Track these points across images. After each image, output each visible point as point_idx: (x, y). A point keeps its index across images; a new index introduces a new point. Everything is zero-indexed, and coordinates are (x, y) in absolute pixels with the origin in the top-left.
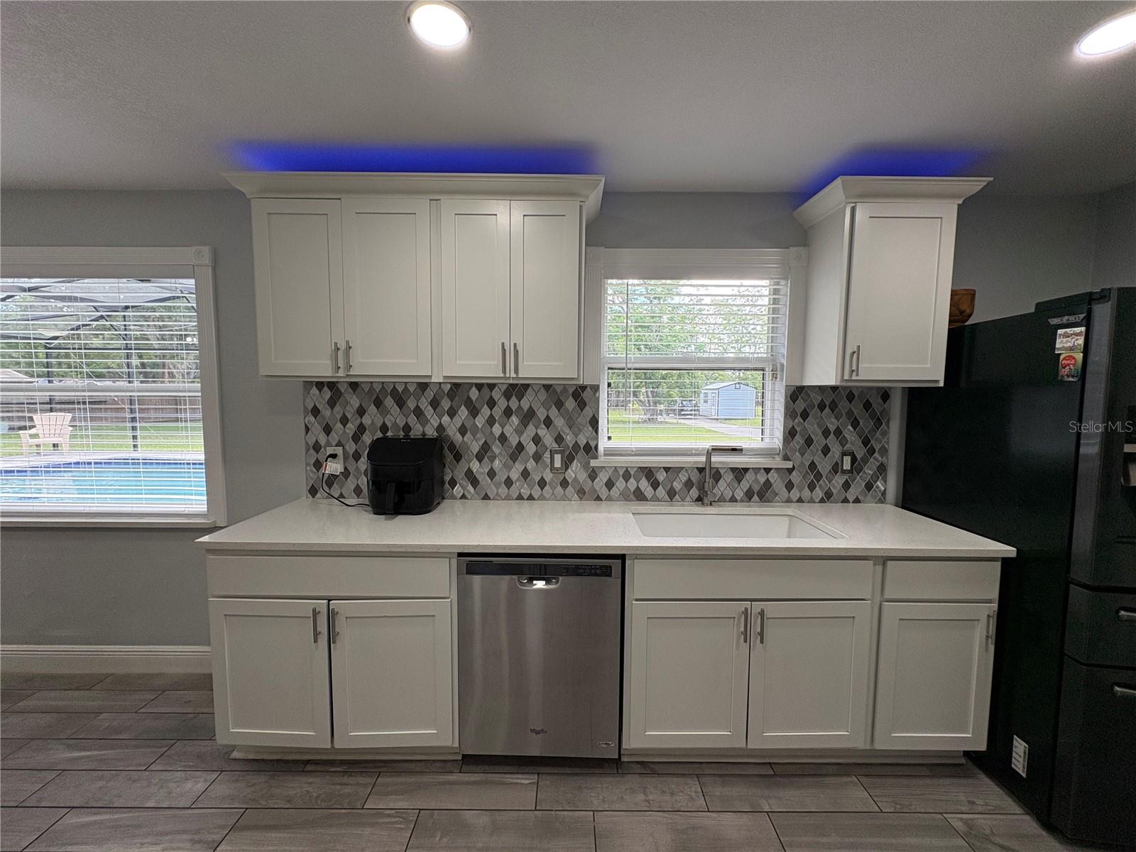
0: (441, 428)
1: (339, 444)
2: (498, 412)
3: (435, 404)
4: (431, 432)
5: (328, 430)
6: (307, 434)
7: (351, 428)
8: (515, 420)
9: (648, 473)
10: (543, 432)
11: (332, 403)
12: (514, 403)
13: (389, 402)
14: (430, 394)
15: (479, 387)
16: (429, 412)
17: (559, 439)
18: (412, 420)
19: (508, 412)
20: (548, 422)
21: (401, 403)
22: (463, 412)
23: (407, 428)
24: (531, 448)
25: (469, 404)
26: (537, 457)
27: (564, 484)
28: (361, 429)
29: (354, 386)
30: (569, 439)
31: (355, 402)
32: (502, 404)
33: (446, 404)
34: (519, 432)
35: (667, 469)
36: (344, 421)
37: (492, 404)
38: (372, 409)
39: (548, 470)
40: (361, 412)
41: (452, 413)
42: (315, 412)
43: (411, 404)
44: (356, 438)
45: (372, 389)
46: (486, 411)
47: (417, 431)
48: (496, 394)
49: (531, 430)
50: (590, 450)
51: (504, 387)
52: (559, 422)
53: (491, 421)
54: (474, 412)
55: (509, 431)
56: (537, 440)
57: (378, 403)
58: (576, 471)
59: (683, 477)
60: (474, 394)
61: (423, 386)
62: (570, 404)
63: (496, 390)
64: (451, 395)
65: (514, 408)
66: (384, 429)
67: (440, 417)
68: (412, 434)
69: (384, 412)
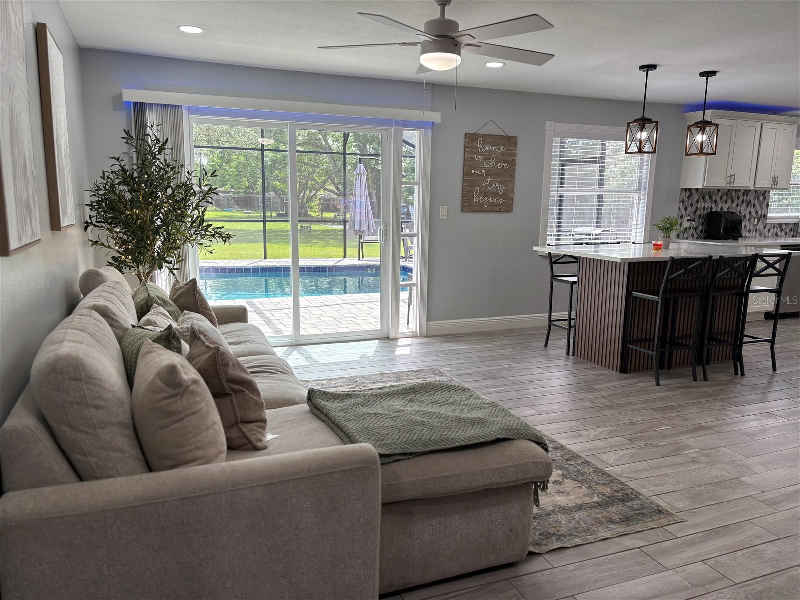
0: (722, 209)
1: (689, 216)
4: (719, 210)
5: (686, 209)
6: (679, 211)
7: (694, 208)
8: (745, 205)
9: (780, 225)
10: (753, 210)
11: (689, 198)
12: (745, 198)
13: (707, 198)
14: (720, 195)
15: (736, 191)
16: (719, 201)
17: (757, 213)
18: (714, 205)
19: (743, 202)
20: (754, 206)
21: (711, 198)
23: (712, 208)
24: (748, 216)
25: (732, 198)
26: (750, 220)
27: (756, 231)
28: (697, 209)
30: (760, 213)
32: (742, 198)
33: (725, 198)
34: (746, 210)
35: (786, 224)
36: (692, 206)
37: (739, 198)
39: (752, 225)
40: (698, 202)
41: (726, 202)
42: (683, 202)
43: (714, 198)
44: (695, 213)
46: (736, 201)
48: (741, 194)
49: (749, 209)
50: (765, 217)
51: (743, 192)
52: (758, 205)
53: (738, 206)
54: (733, 202)
55: (742, 209)
56: (750, 213)
58: (761, 226)
59: (790, 227)
60: (734, 194)
61: (719, 191)
62: (762, 198)
63: (741, 192)
64: (727, 195)
65: (745, 200)
66: (704, 209)
67: (722, 204)
68: (713, 211)
69: (705, 202)
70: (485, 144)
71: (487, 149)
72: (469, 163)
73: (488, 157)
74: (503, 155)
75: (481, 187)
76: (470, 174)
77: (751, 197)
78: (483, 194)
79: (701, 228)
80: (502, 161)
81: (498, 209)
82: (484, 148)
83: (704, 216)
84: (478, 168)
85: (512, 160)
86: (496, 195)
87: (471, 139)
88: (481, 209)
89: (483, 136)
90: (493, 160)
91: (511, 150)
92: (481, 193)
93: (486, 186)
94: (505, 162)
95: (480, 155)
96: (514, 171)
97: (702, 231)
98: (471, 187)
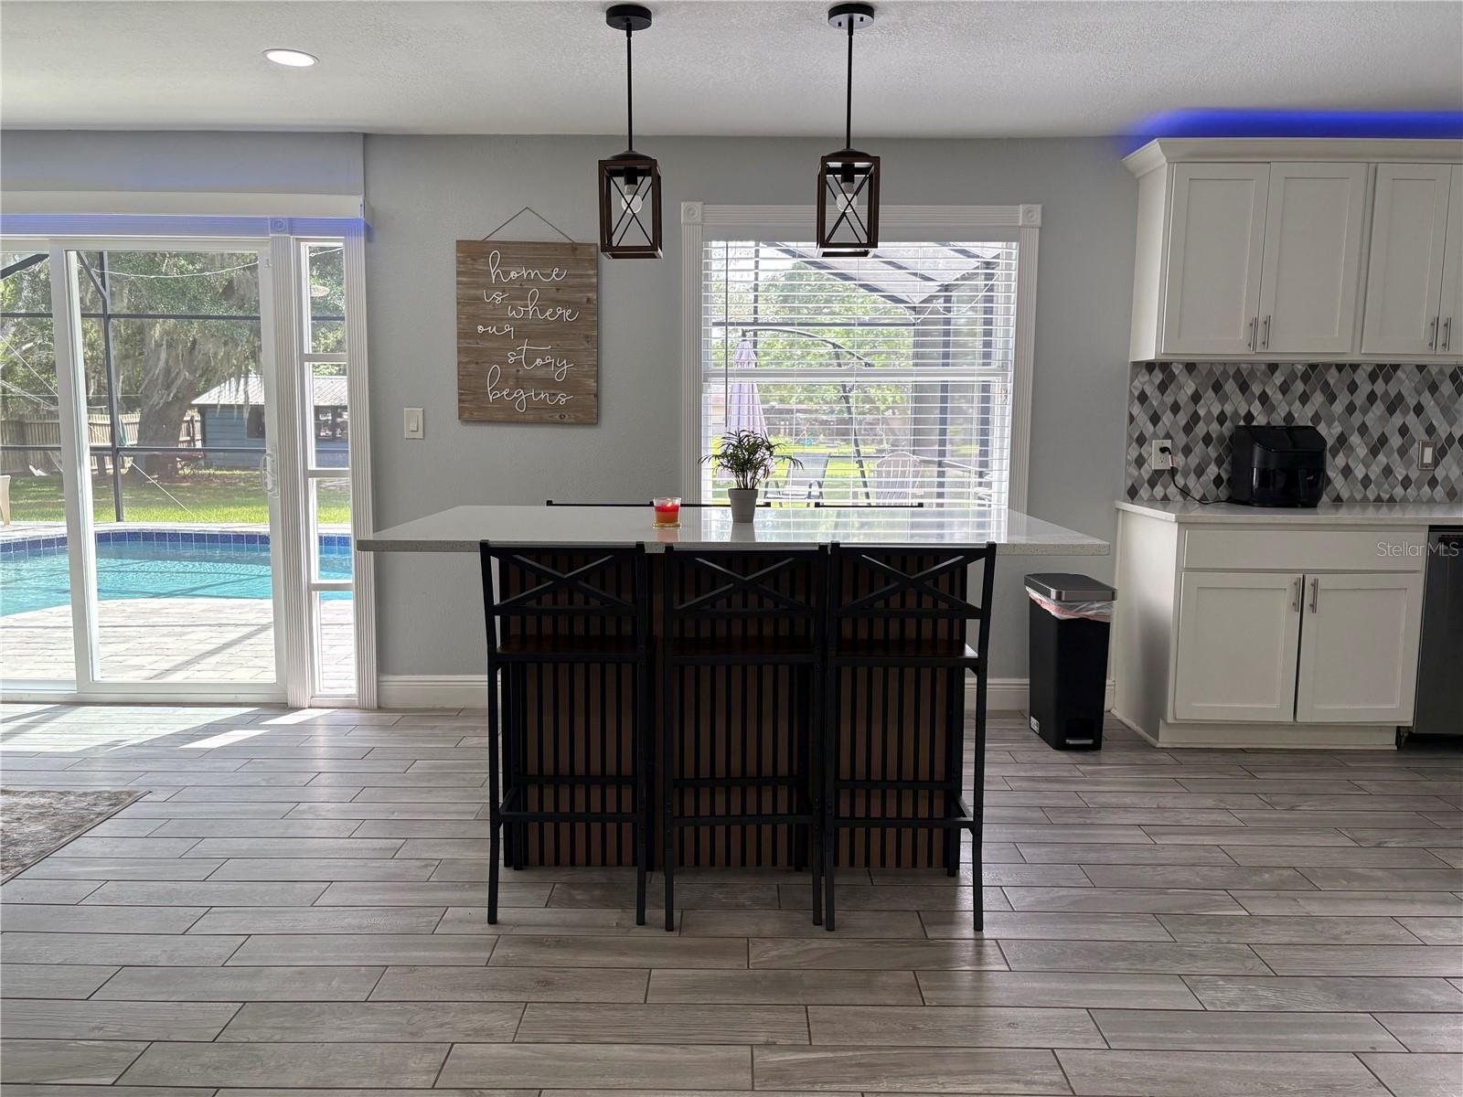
0: (1289, 416)
1: (1168, 436)
2: (1360, 398)
3: (1284, 389)
4: (1278, 419)
5: (1155, 419)
6: (1131, 423)
7: (1182, 418)
8: (1379, 408)
10: (1411, 419)
11: (1163, 388)
12: (1380, 387)
13: (1230, 386)
14: (1278, 379)
15: (1340, 367)
16: (1277, 398)
17: (1430, 430)
18: (1256, 407)
19: (1372, 398)
20: (1419, 409)
21: (1244, 387)
22: (1318, 398)
23: (1249, 417)
24: (1396, 441)
25: (1326, 388)
26: (1403, 451)
27: (1433, 483)
28: (1195, 418)
29: (1190, 367)
30: (1442, 429)
31: (1190, 388)
32: (1365, 388)
33: (1299, 387)
34: (1383, 421)
36: (1175, 408)
37: (1353, 387)
38: (1210, 393)
39: (1415, 466)
40: (1196, 398)
41: (1304, 398)
42: (1143, 398)
43: (1256, 389)
44: (1188, 429)
45: (1211, 372)
46: (1345, 397)
47: (1260, 420)
48: (1361, 377)
49: (1397, 420)
51: (1370, 369)
52: (1432, 409)
53: (1351, 408)
54: (1332, 398)
55: (1371, 420)
56: (1403, 431)
57: (1217, 387)
58: (1450, 470)
60: (1332, 377)
61: (1273, 367)
62: (1446, 388)
63: (1360, 371)
64: (1305, 378)
65: (1379, 392)
66: (1222, 419)
67: (1290, 404)
68: (1255, 423)
69: (1224, 399)
70: (506, 263)
71: (513, 275)
72: (470, 310)
73: (517, 293)
74: (558, 289)
75: (503, 363)
76: (473, 335)
77: (1405, 384)
78: (511, 382)
79: (1213, 470)
80: (557, 303)
81: (558, 417)
82: (506, 274)
83: (1221, 439)
84: (493, 319)
85: (585, 300)
86: (547, 383)
87: (472, 253)
88: (508, 417)
89: (502, 245)
90: (532, 300)
91: (581, 276)
92: (505, 378)
93: (518, 362)
94: (566, 304)
95: (497, 289)
96: (597, 325)
97: (1218, 481)
98: (477, 363)
